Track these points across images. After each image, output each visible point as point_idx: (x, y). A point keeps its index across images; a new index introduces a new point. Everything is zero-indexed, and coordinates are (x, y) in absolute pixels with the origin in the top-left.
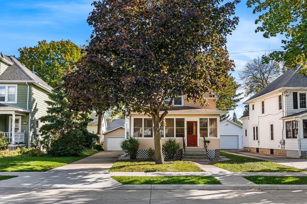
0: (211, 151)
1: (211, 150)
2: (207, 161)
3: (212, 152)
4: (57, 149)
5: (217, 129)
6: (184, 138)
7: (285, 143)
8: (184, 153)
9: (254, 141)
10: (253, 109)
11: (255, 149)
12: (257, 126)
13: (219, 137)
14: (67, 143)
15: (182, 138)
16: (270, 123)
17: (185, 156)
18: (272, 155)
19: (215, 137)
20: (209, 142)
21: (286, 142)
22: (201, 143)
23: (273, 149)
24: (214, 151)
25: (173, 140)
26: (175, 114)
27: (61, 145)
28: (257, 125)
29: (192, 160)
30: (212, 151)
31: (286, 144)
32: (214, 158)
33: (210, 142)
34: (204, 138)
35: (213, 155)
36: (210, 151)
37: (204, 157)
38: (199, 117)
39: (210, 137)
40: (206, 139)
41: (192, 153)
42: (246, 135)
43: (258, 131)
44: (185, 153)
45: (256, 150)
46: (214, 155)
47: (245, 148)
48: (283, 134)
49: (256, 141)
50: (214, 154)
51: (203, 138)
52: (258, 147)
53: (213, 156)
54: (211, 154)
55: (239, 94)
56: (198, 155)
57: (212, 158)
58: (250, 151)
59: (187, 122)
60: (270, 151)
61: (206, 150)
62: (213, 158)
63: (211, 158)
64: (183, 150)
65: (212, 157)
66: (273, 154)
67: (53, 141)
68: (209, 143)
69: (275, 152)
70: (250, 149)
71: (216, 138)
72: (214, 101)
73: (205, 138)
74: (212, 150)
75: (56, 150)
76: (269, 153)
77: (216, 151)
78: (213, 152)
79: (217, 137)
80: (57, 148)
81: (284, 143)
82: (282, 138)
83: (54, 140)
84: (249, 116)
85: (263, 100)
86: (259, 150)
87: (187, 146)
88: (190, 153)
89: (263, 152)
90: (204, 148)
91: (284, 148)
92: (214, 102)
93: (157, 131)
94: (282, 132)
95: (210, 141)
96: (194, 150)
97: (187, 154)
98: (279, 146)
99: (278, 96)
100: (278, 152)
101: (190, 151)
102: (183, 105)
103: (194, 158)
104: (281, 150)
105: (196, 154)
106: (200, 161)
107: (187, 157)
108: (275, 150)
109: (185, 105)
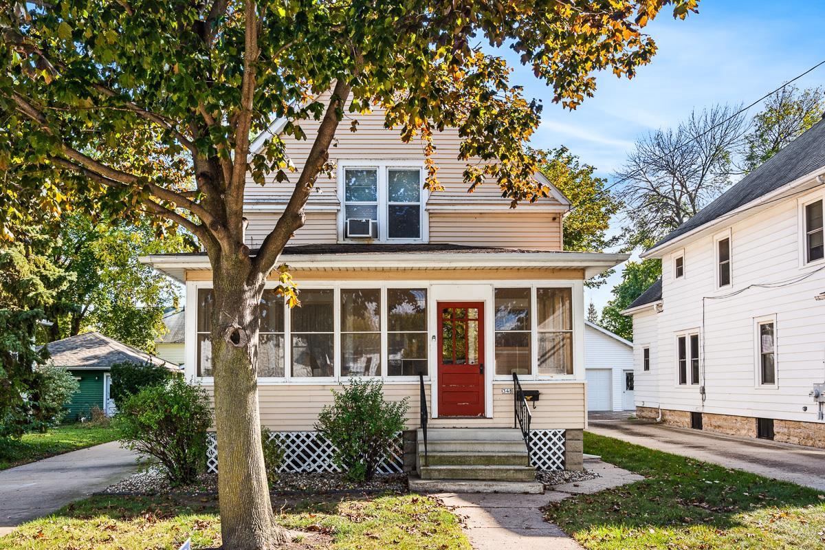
0: (545, 439)
1: (545, 434)
2: (529, 490)
3: (550, 444)
5: (571, 338)
6: (425, 378)
8: (421, 448)
9: (683, 386)
10: (680, 273)
11: (687, 417)
12: (694, 332)
13: (579, 374)
15: (414, 380)
16: (756, 320)
17: (426, 465)
18: (763, 441)
19: (562, 371)
20: (535, 396)
22: (503, 403)
23: (771, 420)
24: (560, 439)
25: (369, 388)
26: (383, 270)
28: (697, 330)
29: (456, 488)
30: (550, 439)
32: (558, 468)
33: (540, 397)
34: (515, 379)
35: (554, 454)
36: (540, 439)
37: (516, 471)
38: (491, 281)
39: (540, 372)
40: (526, 381)
41: (458, 448)
42: (647, 367)
43: (700, 350)
44: (429, 448)
45: (688, 420)
46: (559, 454)
47: (641, 409)
49: (691, 390)
50: (559, 449)
51: (511, 377)
52: (700, 410)
53: (554, 458)
54: (545, 449)
55: (612, 240)
56: (489, 460)
57: (549, 468)
58: (664, 421)
59: (439, 304)
60: (754, 426)
61: (525, 434)
62: (554, 468)
63: (544, 468)
64: (420, 435)
65: (550, 463)
66: (772, 439)
69: (781, 430)
70: (663, 415)
71: (570, 377)
72: (554, 219)
73: (520, 377)
74: (550, 435)
76: (750, 434)
77: (567, 437)
78: (555, 444)
79: (571, 372)
84: (660, 298)
85: (722, 236)
86: (705, 420)
87: (439, 418)
88: (452, 448)
89: (719, 427)
90: (513, 426)
92: (556, 225)
93: (227, 338)
94: (824, 352)
95: (540, 391)
96: (470, 434)
97: (434, 457)
98: (805, 409)
99: (805, 208)
100: (799, 431)
101: (449, 441)
102: (424, 238)
103: (470, 476)
104: (819, 426)
105: (477, 454)
106: (496, 492)
107: (437, 473)
108: (783, 423)
109: (435, 240)
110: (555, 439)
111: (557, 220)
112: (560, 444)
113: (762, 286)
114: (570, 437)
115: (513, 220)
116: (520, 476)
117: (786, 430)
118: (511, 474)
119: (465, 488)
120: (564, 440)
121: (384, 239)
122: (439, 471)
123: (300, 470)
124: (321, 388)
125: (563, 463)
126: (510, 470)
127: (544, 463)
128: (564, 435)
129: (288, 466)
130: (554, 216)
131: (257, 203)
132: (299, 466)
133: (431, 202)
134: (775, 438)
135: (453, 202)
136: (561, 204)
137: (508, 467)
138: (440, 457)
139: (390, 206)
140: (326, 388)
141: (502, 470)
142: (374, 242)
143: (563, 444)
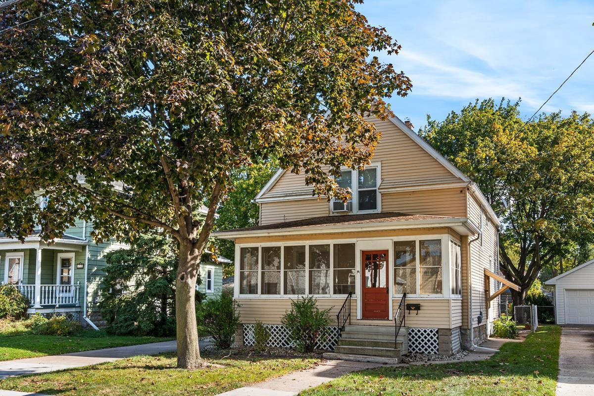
0: (425, 334)
1: (425, 331)
2: (387, 361)
3: (429, 338)
5: (441, 271)
6: (353, 295)
8: (343, 336)
13: (446, 294)
17: (340, 345)
19: (435, 292)
20: (417, 307)
24: (434, 335)
29: (347, 358)
30: (428, 334)
32: (435, 353)
33: (421, 308)
36: (422, 334)
37: (387, 351)
38: (392, 237)
39: (422, 292)
40: (413, 298)
44: (347, 336)
46: (435, 344)
50: (435, 341)
51: (402, 295)
53: (432, 347)
56: (376, 344)
57: (429, 353)
59: (363, 252)
62: (432, 353)
63: (426, 353)
64: (346, 329)
65: (429, 350)
68: (419, 312)
71: (439, 295)
72: (461, 191)
73: (408, 295)
74: (428, 332)
77: (439, 334)
78: (432, 338)
79: (441, 292)
92: (462, 195)
93: (179, 278)
95: (422, 304)
96: (375, 329)
97: (346, 341)
101: (358, 333)
102: (379, 210)
103: (361, 352)
105: (369, 340)
106: (368, 362)
107: (343, 350)
109: (385, 210)
110: (432, 335)
111: (463, 192)
112: (435, 338)
114: (441, 334)
115: (435, 194)
116: (389, 354)
118: (384, 353)
119: (352, 358)
120: (437, 336)
121: (356, 211)
123: (288, 346)
125: (438, 350)
126: (383, 350)
127: (426, 350)
128: (437, 332)
129: (283, 344)
130: (461, 189)
131: (286, 196)
132: (288, 344)
133: (381, 187)
135: (395, 186)
136: (464, 182)
137: (382, 348)
138: (349, 341)
139: (360, 192)
141: (379, 350)
142: (350, 214)
143: (437, 338)
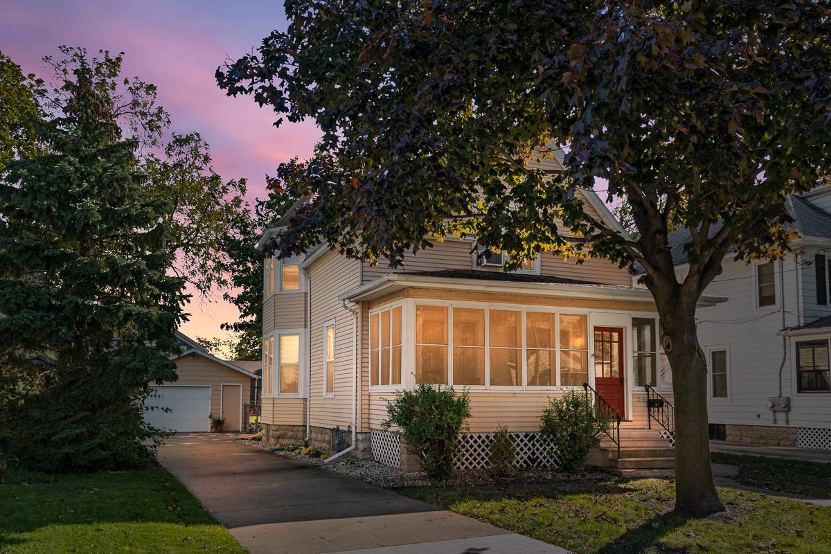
4: (49, 436)
7: (790, 407)
14: (93, 410)
17: (618, 457)
21: (793, 403)
22: (639, 409)
23: (724, 425)
27: (65, 418)
31: (794, 410)
34: (647, 390)
38: (629, 312)
41: (626, 444)
48: (780, 380)
51: (643, 388)
66: (724, 439)
67: (21, 398)
69: (734, 433)
75: (45, 441)
80: (47, 431)
81: (787, 408)
82: (778, 391)
83: (27, 394)
90: (647, 427)
91: (788, 422)
94: (778, 374)
96: (626, 433)
98: (759, 416)
99: (757, 267)
100: (751, 433)
102: (537, 271)
104: (771, 428)
105: (646, 449)
107: (628, 464)
108: (736, 427)
109: (544, 273)
113: (715, 322)
117: (738, 433)
122: (630, 462)
124: (513, 395)
134: (727, 439)
140: (517, 395)
